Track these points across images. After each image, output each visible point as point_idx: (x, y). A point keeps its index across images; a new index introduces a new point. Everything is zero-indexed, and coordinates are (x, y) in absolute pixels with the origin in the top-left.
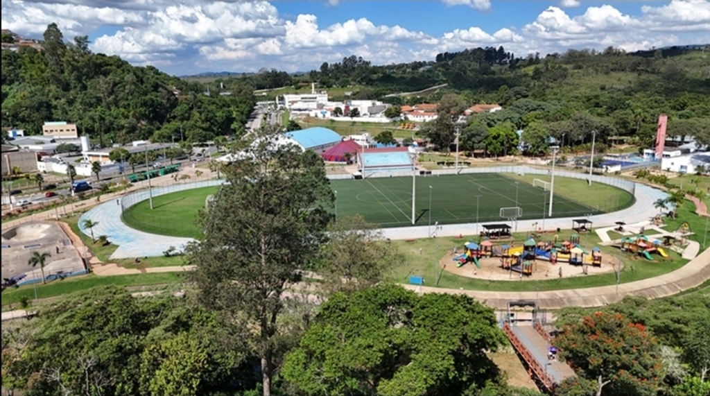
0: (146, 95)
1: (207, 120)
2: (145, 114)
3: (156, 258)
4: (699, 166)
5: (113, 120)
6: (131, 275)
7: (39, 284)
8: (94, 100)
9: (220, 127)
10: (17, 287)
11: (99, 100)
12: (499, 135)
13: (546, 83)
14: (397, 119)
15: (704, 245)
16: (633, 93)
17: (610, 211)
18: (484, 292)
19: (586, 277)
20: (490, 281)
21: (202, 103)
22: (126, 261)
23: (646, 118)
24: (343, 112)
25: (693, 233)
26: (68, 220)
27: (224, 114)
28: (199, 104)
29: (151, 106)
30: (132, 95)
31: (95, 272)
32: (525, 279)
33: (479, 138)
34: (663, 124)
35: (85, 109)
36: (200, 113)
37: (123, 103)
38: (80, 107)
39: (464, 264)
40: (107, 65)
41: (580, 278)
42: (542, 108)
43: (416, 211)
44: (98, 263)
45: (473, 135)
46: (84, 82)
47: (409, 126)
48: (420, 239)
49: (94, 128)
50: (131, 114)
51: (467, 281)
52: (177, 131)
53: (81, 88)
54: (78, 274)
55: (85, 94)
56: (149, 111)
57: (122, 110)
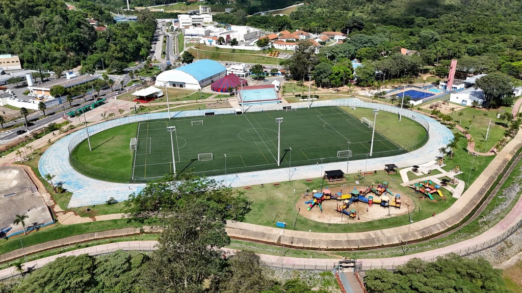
0: (72, 32)
1: (121, 50)
2: (72, 47)
3: (101, 206)
4: (475, 101)
5: (47, 53)
6: (85, 224)
7: (22, 235)
8: (30, 36)
9: (132, 55)
10: (7, 238)
11: (35, 36)
12: (339, 73)
13: (377, 6)
14: (266, 47)
15: (467, 184)
16: (439, 15)
17: (411, 150)
18: (325, 234)
19: (390, 218)
20: (328, 224)
21: (116, 35)
22: (80, 209)
23: (444, 52)
24: (225, 40)
25: (462, 172)
26: (30, 164)
27: (134, 46)
28: (114, 36)
29: (77, 40)
30: (60, 32)
31: (60, 221)
32: (351, 221)
33: (325, 75)
34: (454, 66)
35: (24, 43)
36: (116, 45)
37: (54, 38)
38: (20, 41)
39: (312, 208)
40: (38, 6)
41: (386, 220)
42: (371, 42)
43: (280, 152)
44: (61, 212)
45: (321, 72)
46: (21, 20)
47: (275, 54)
48: (283, 182)
49: (33, 60)
50: (61, 47)
51: (313, 224)
52: (99, 61)
53: (19, 25)
54: (48, 225)
55: (23, 31)
56: (76, 45)
57: (53, 44)
